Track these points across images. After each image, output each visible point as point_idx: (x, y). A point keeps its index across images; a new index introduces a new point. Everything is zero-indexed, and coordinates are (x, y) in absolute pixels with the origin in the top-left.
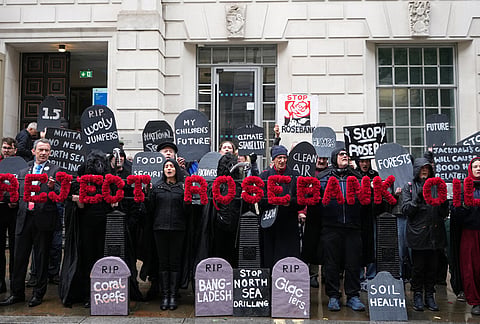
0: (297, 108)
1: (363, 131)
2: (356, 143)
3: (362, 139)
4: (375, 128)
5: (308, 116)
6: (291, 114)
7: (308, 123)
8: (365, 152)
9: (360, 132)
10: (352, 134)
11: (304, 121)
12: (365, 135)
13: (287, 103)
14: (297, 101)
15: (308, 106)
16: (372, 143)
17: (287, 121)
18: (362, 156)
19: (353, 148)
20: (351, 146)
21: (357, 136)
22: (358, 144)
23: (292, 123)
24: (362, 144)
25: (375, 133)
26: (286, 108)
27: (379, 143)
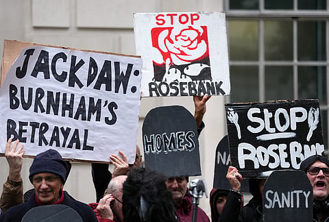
0: (180, 43)
1: (268, 114)
2: (252, 139)
3: (265, 132)
4: (293, 110)
5: (205, 59)
6: (166, 55)
7: (206, 74)
8: (272, 160)
9: (261, 116)
10: (244, 121)
11: (196, 70)
12: (273, 125)
13: (155, 33)
14: (178, 27)
15: (203, 37)
16: (287, 141)
17: (159, 71)
18: (267, 168)
19: (246, 152)
20: (242, 147)
21: (256, 125)
22: (257, 144)
23: (171, 76)
24: (266, 144)
25: (293, 121)
26: (155, 44)
27: (303, 142)
